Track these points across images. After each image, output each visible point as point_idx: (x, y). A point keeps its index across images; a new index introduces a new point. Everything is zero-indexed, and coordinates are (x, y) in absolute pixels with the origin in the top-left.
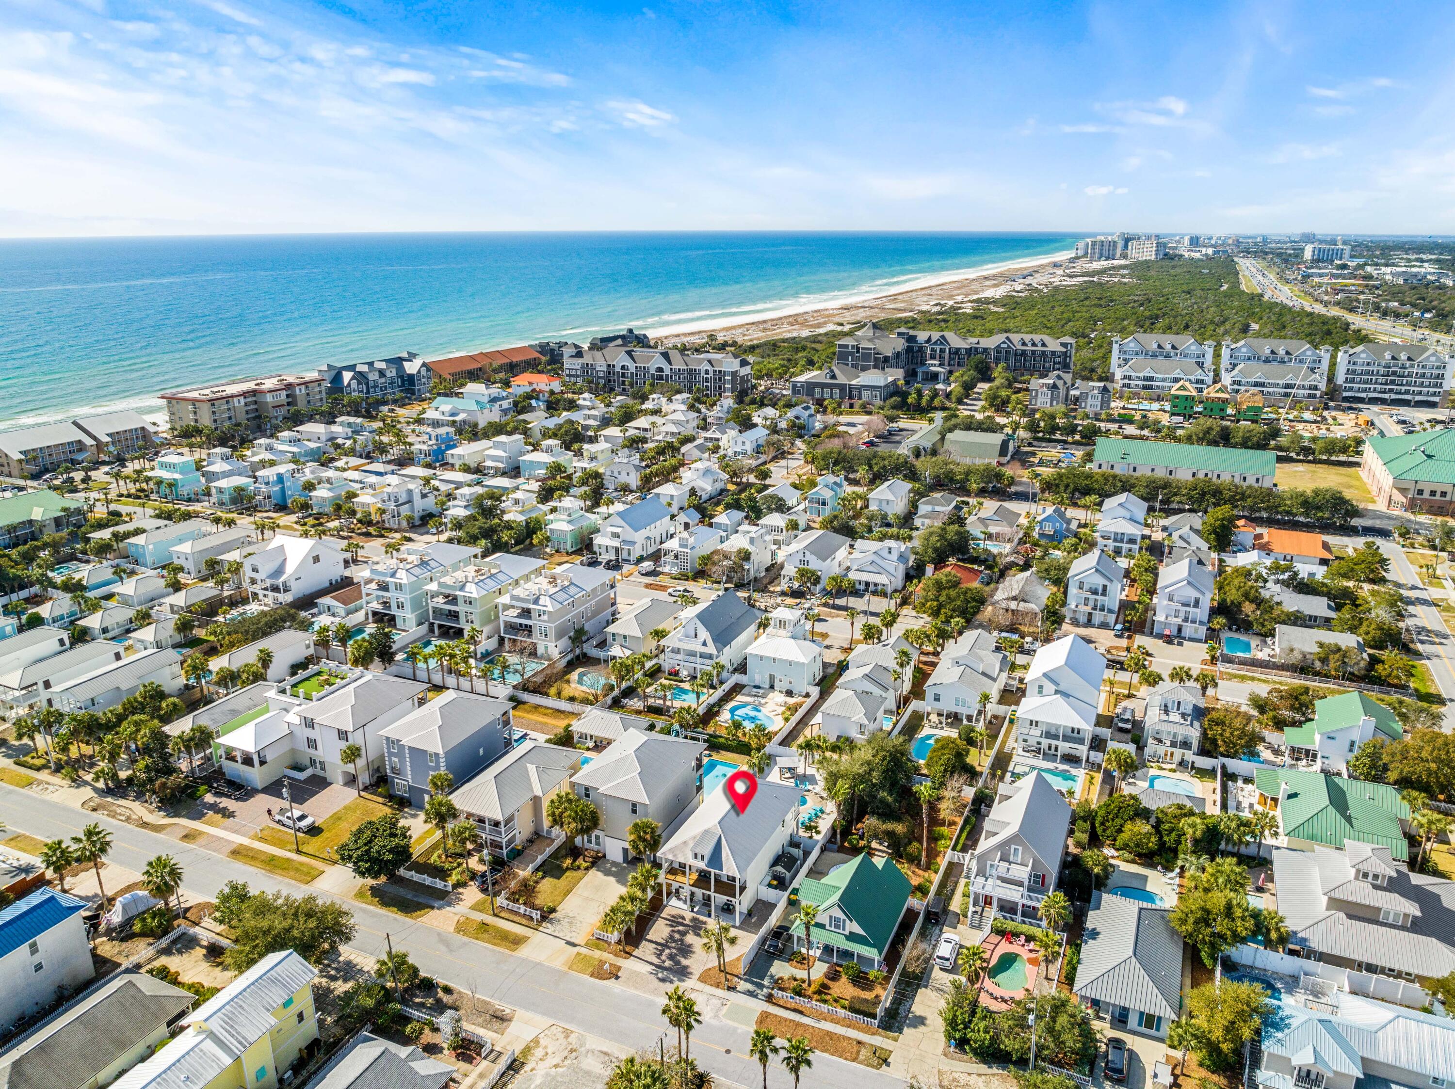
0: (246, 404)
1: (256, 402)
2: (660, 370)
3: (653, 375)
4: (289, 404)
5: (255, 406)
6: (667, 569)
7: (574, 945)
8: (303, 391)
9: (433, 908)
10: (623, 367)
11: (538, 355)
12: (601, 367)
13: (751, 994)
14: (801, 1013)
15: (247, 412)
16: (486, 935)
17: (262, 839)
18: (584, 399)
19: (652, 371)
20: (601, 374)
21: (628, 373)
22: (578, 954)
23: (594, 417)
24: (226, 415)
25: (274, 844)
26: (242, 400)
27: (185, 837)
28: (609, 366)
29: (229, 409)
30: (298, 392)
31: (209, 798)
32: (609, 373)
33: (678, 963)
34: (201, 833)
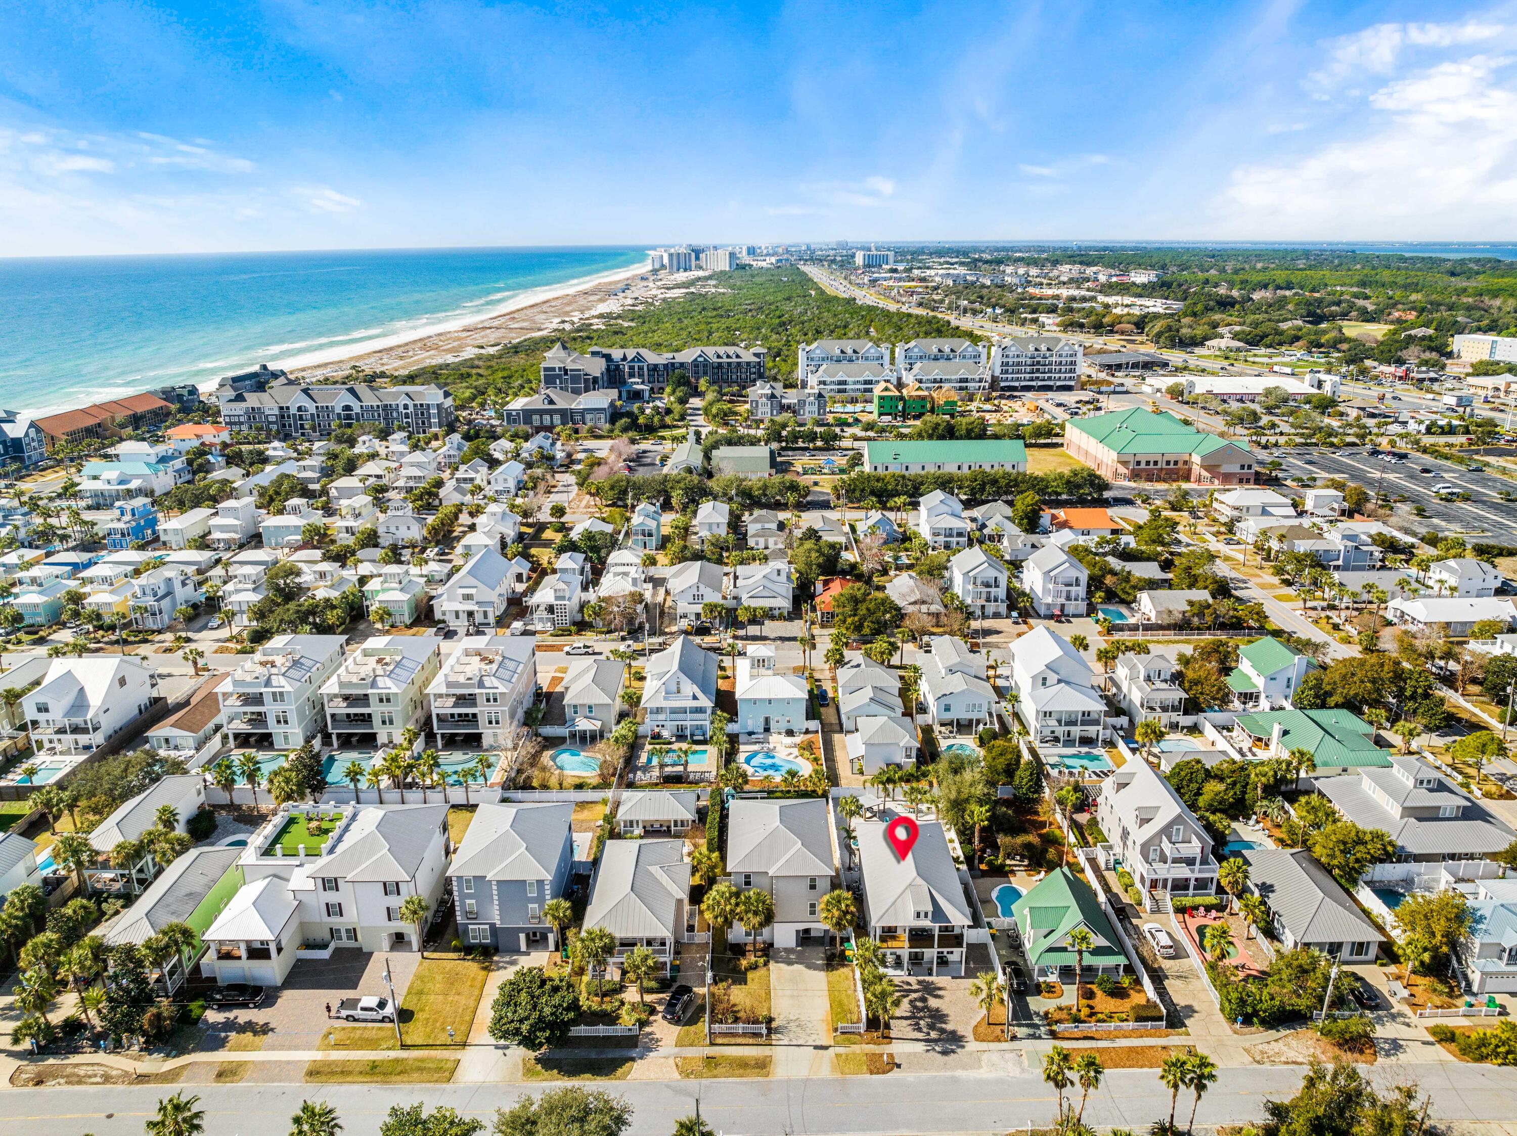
2: (347, 408)
3: (339, 415)
6: (539, 627)
7: (826, 1048)
9: (633, 1059)
10: (300, 409)
11: (163, 403)
12: (271, 410)
13: (1033, 1037)
14: (1092, 1038)
16: (720, 1070)
17: (338, 1046)
18: (275, 449)
19: (338, 410)
20: (273, 419)
21: (307, 415)
22: (838, 1055)
23: (312, 468)
25: (361, 1048)
27: (220, 1075)
28: (281, 408)
31: (213, 1016)
33: (943, 1031)
34: (241, 1064)
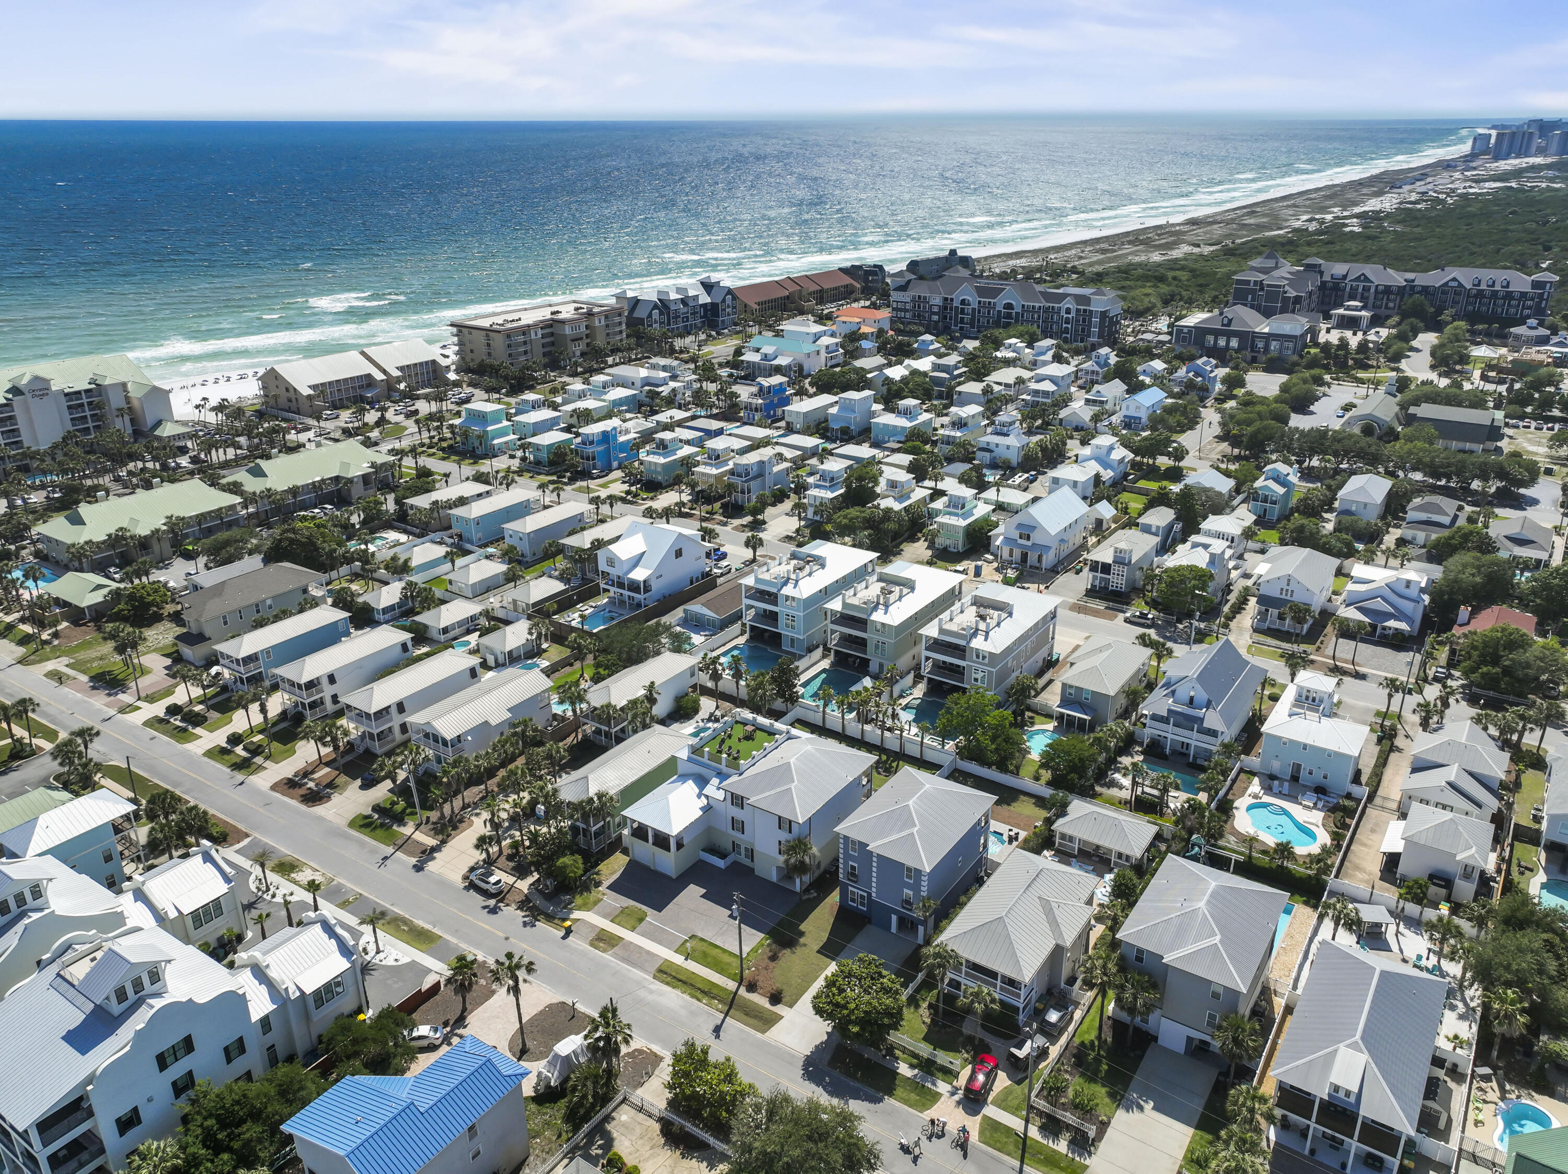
0: (543, 336)
1: (552, 334)
2: (1009, 306)
3: (999, 312)
4: (587, 336)
5: (551, 339)
8: (603, 323)
10: (963, 302)
11: (849, 280)
12: (937, 300)
15: (544, 346)
17: (692, 955)
19: (999, 307)
20: (936, 309)
21: (968, 309)
24: (522, 349)
25: (710, 966)
26: (540, 332)
27: (597, 941)
28: (946, 299)
29: (525, 343)
30: (597, 323)
32: (946, 308)
